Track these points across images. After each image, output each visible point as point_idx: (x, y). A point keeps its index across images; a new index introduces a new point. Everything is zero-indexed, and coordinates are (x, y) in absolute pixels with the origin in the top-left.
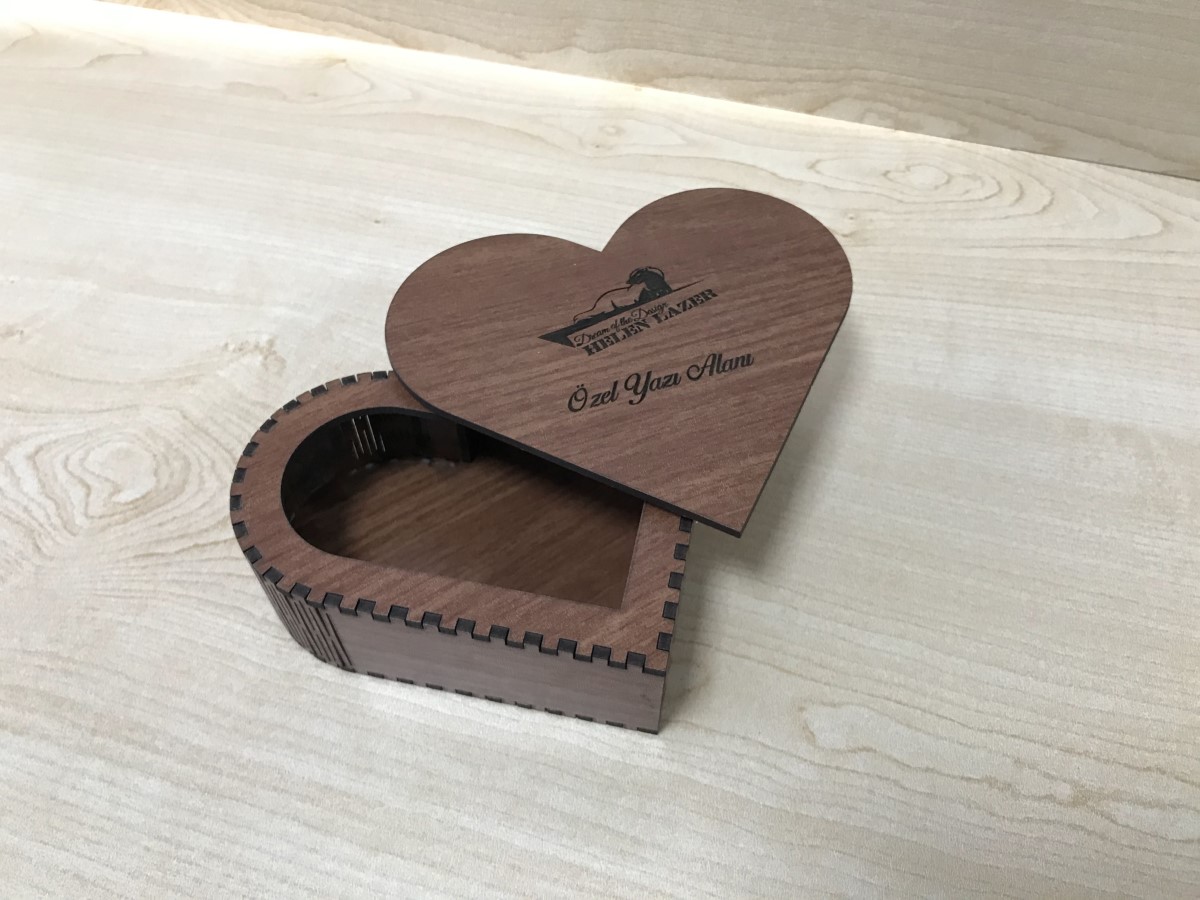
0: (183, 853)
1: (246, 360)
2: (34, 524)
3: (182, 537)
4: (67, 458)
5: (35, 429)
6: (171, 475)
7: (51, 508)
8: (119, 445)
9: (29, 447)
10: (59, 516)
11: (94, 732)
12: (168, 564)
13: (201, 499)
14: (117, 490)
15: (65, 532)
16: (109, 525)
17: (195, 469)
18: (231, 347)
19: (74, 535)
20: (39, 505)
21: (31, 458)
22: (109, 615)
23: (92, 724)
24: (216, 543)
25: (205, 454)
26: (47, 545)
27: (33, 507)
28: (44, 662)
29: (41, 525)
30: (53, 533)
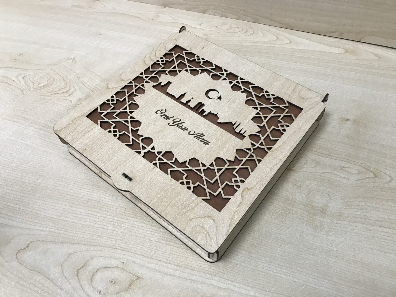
0: (46, 142)
1: (68, 61)
4: (30, 78)
5: (24, 73)
6: (51, 81)
7: (26, 87)
8: (41, 76)
9: (23, 76)
10: (28, 88)
11: (31, 123)
12: (48, 97)
13: (56, 86)
14: (40, 84)
15: (29, 91)
16: (37, 90)
17: (56, 80)
18: (66, 59)
20: (24, 86)
21: (23, 78)
22: (36, 105)
24: (58, 93)
25: (58, 78)
26: (25, 93)
27: (23, 86)
28: (23, 112)
29: (24, 89)
30: (26, 91)
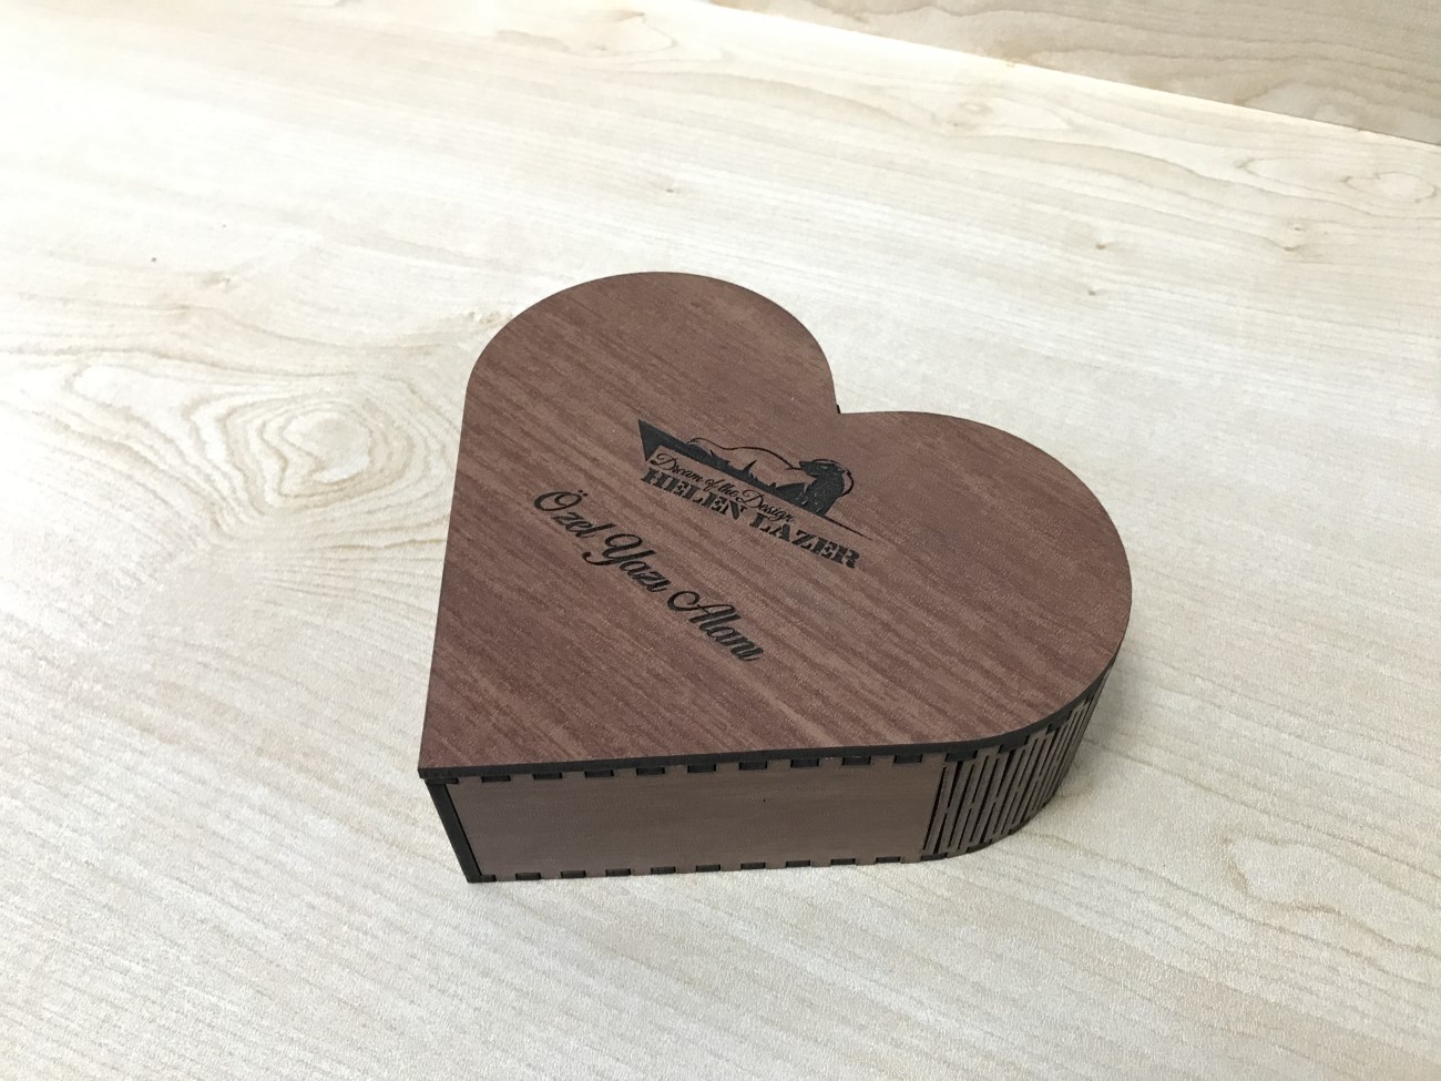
0: (357, 918)
2: (216, 496)
3: (396, 529)
4: (264, 425)
5: (230, 389)
6: (390, 456)
7: (238, 480)
8: (328, 415)
9: (220, 408)
10: (247, 490)
11: (260, 751)
12: (374, 560)
13: (425, 487)
14: (321, 466)
15: (252, 510)
16: (306, 507)
17: (420, 451)
18: (478, 318)
19: (261, 513)
20: (225, 475)
21: (223, 421)
22: (294, 612)
23: (259, 742)
24: (438, 541)
25: (434, 436)
26: (228, 522)
27: (217, 476)
28: (208, 659)
29: (224, 499)
30: (237, 509)
